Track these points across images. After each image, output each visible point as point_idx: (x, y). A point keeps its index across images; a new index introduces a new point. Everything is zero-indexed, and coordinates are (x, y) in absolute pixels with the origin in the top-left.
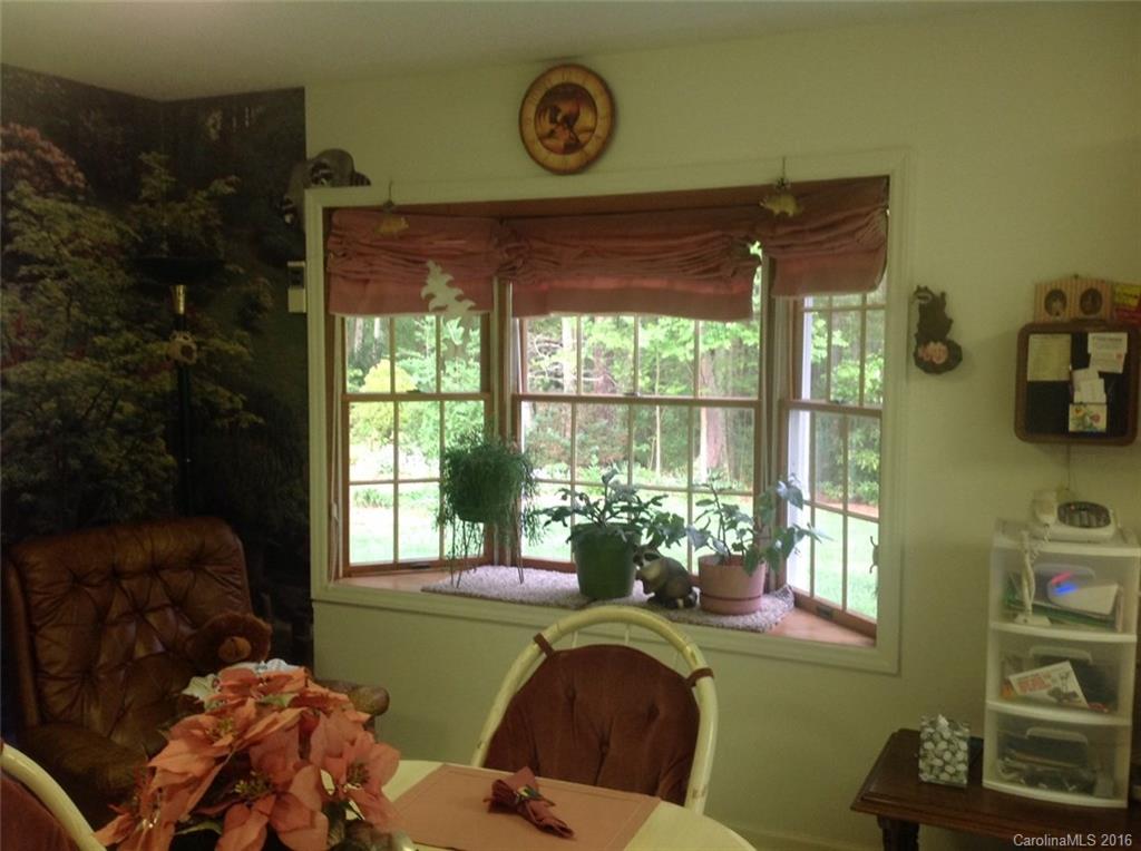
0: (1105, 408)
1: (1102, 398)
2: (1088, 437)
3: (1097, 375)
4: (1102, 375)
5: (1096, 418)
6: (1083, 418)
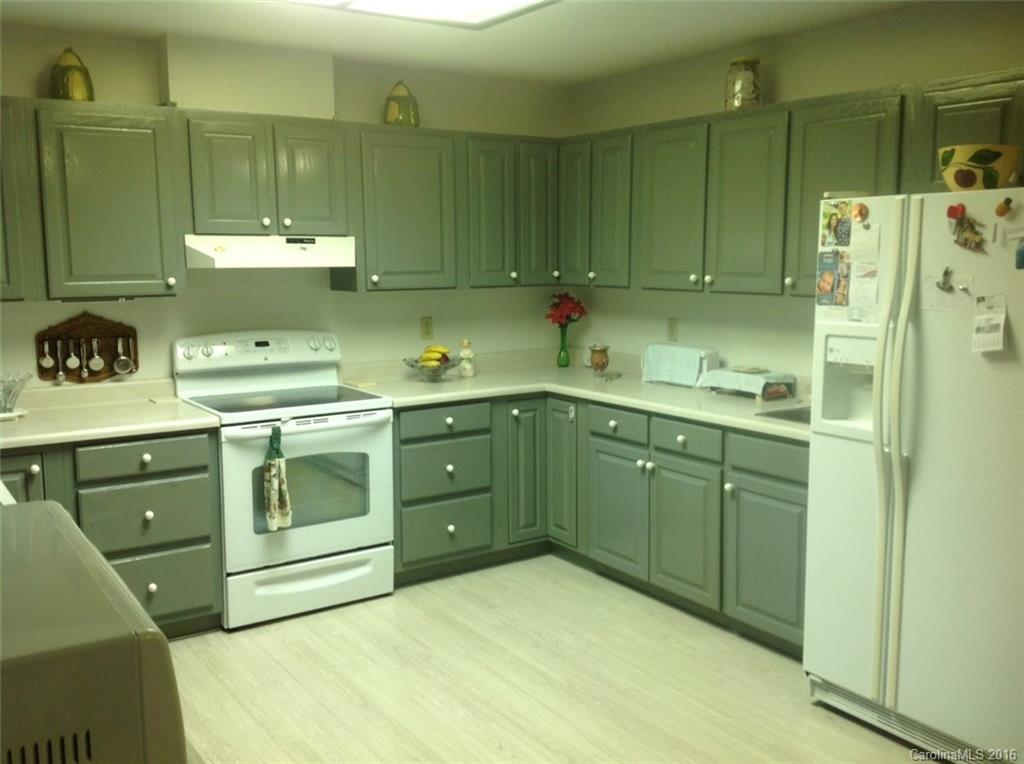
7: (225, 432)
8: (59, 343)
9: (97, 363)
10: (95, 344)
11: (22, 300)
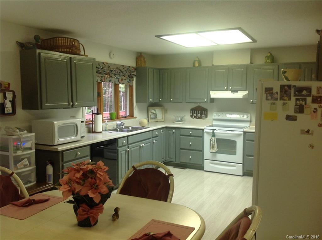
0: (11, 108)
1: (11, 106)
2: (9, 114)
3: (9, 101)
4: (10, 101)
5: (10, 110)
6: (8, 110)
7: (205, 130)
8: (194, 111)
9: (199, 115)
10: (199, 112)
11: (182, 102)
